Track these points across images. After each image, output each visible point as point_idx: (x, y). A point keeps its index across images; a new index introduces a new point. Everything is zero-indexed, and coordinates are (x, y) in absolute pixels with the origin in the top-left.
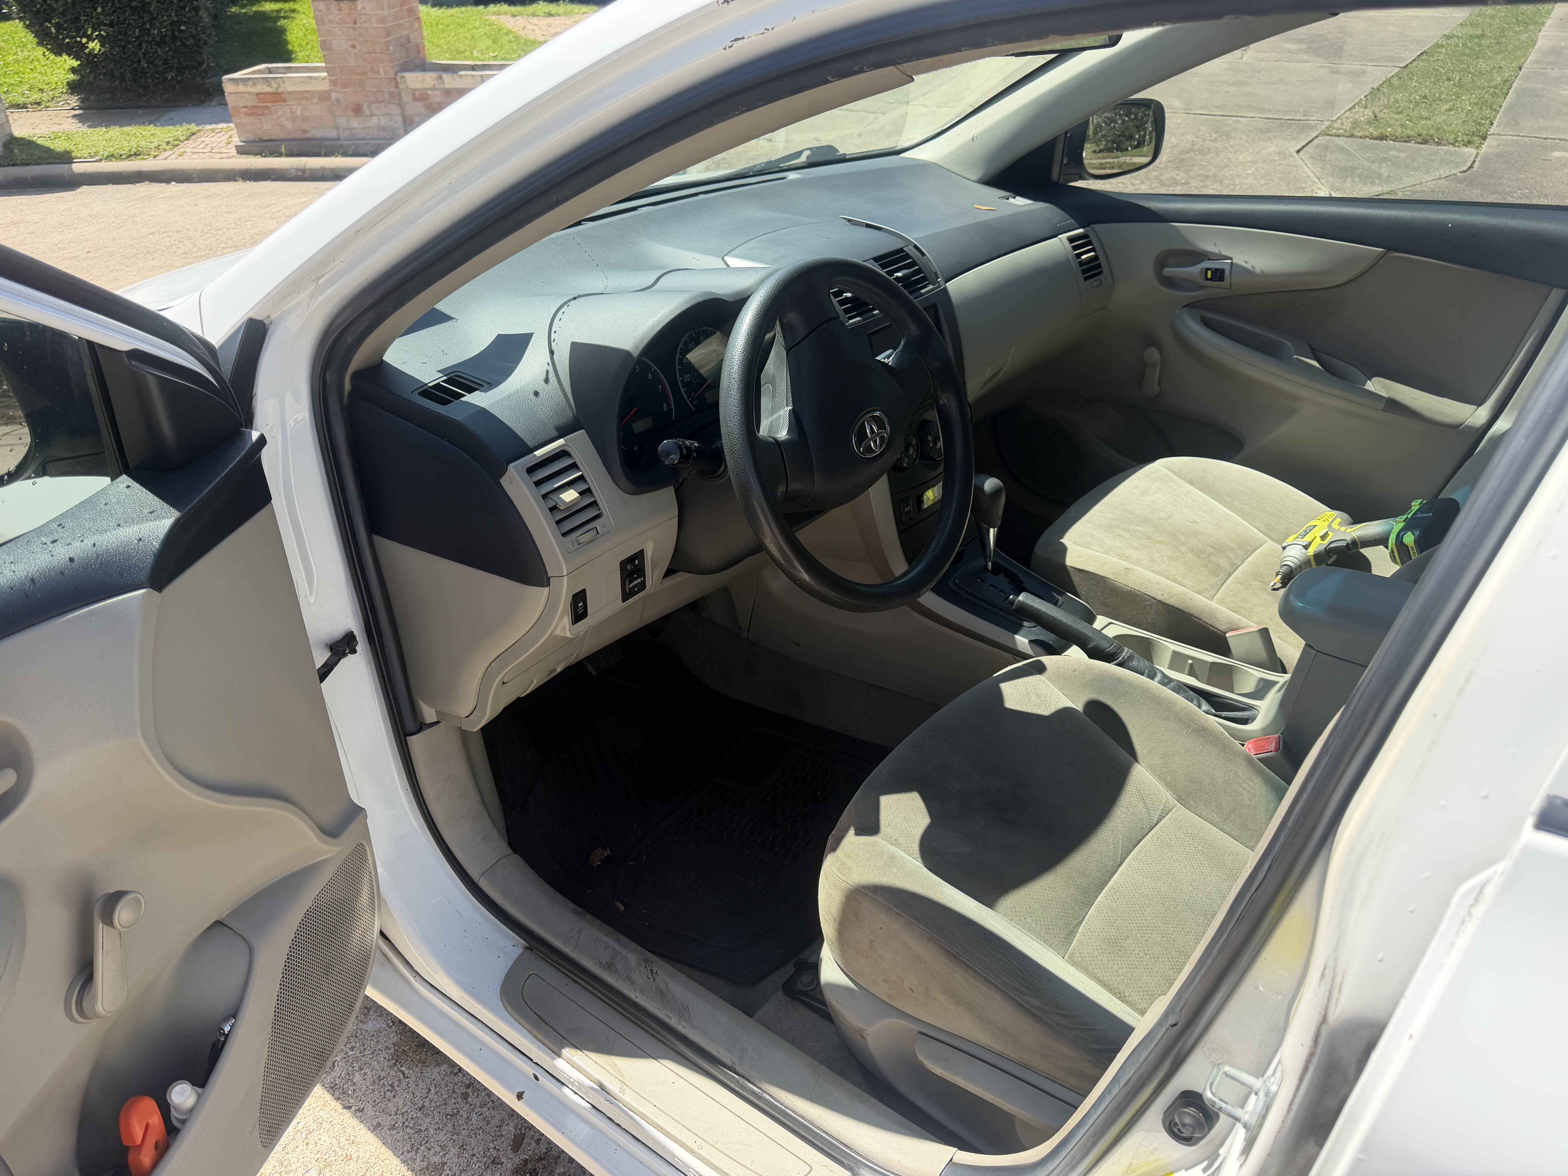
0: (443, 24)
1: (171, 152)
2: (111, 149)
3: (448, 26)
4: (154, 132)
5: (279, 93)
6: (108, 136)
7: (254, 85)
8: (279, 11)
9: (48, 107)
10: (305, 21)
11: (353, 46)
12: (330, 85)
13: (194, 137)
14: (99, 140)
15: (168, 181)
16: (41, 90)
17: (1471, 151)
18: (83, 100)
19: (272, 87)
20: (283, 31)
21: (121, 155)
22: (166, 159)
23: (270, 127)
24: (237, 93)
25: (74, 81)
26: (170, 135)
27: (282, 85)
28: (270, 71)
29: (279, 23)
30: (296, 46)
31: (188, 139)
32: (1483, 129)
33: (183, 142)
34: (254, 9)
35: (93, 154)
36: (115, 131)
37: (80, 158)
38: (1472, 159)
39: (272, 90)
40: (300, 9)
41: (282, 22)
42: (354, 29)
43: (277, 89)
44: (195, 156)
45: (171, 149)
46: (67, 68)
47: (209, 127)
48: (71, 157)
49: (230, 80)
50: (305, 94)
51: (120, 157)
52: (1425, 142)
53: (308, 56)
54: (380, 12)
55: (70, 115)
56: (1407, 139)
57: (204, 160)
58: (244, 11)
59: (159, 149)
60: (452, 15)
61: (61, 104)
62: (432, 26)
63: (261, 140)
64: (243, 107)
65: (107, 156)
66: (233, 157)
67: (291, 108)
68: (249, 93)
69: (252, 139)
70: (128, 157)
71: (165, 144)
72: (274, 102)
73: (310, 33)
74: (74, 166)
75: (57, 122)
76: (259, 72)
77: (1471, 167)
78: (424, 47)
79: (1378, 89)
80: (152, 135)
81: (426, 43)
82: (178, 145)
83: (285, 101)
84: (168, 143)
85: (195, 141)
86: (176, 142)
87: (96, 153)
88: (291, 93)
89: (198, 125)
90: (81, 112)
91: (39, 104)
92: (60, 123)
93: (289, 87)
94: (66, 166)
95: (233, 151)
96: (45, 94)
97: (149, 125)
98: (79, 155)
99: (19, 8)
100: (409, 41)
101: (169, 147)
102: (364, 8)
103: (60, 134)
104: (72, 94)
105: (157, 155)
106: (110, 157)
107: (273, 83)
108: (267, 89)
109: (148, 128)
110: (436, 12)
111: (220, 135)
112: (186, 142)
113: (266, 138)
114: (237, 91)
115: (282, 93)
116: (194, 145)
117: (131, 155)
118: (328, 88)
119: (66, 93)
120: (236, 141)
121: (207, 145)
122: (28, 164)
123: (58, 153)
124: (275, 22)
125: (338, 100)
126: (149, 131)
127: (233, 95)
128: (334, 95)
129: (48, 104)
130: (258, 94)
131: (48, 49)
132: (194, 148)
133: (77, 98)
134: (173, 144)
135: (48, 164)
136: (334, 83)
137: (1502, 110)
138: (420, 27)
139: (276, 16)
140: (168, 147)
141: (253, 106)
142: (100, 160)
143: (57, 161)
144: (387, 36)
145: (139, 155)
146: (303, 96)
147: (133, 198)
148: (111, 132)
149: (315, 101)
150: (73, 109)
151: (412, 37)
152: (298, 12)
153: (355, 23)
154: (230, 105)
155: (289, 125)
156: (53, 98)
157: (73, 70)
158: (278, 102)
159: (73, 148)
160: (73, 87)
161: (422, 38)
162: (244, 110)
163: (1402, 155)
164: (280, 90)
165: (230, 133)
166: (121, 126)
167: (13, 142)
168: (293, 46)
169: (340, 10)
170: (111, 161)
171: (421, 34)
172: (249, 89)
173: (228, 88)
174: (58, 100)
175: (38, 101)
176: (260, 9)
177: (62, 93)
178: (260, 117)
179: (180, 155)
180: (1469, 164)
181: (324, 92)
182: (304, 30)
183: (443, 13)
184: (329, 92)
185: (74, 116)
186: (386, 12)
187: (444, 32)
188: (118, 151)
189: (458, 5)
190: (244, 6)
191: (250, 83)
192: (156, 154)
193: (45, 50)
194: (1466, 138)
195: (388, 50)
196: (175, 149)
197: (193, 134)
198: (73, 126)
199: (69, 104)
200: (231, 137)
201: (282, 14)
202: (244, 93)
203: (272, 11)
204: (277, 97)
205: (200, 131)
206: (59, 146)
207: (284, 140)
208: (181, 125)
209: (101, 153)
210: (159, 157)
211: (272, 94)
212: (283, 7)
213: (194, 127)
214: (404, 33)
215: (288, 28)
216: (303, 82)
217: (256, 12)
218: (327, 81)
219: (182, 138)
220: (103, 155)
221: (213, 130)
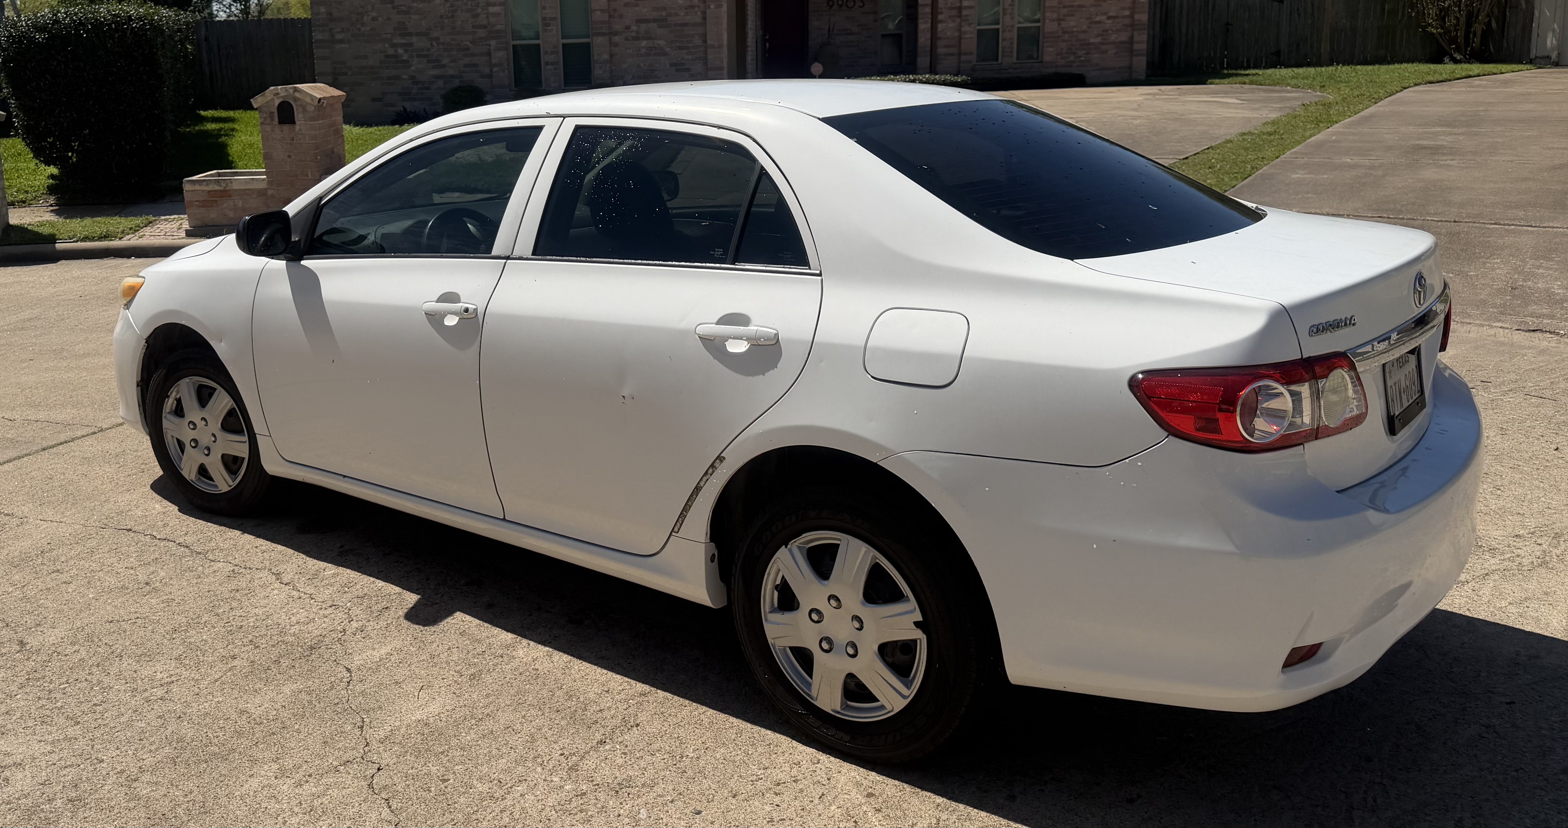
0: (362, 139)
1: (133, 235)
2: (87, 233)
3: (366, 141)
4: (119, 221)
5: (226, 191)
6: (83, 224)
7: (207, 185)
8: (220, 130)
9: (31, 204)
10: (243, 138)
11: (289, 157)
12: (267, 185)
13: (151, 225)
14: (76, 227)
15: (129, 257)
16: (27, 192)
18: (58, 199)
19: (221, 186)
20: (224, 146)
21: (94, 238)
22: (129, 240)
23: (215, 216)
24: (192, 191)
25: (52, 185)
26: (132, 223)
27: (230, 184)
28: (219, 175)
29: (220, 140)
30: (236, 158)
31: (146, 226)
33: (142, 228)
34: (197, 128)
35: (71, 237)
36: (88, 221)
37: (61, 240)
39: (222, 188)
40: (238, 128)
41: (223, 139)
42: (291, 144)
43: (225, 188)
44: (152, 238)
45: (133, 233)
46: (47, 175)
47: (163, 218)
48: (55, 238)
49: (189, 181)
50: (247, 192)
51: (93, 239)
53: (246, 164)
54: (313, 132)
55: (49, 210)
57: (160, 241)
58: (188, 130)
59: (123, 233)
60: (371, 133)
61: (41, 202)
62: (353, 142)
63: (207, 226)
64: (196, 201)
65: (83, 238)
66: (183, 238)
67: (234, 202)
68: (203, 191)
69: (200, 225)
70: (98, 239)
71: (128, 229)
72: (221, 197)
73: (247, 148)
74: (57, 245)
75: (38, 215)
76: (211, 175)
78: (345, 157)
80: (118, 223)
81: (347, 155)
82: (138, 230)
83: (231, 196)
84: (131, 229)
85: (152, 227)
86: (137, 228)
87: (74, 237)
88: (236, 190)
89: (154, 216)
90: (57, 208)
91: (24, 202)
92: (42, 215)
93: (235, 186)
94: (51, 245)
95: (183, 234)
96: (29, 195)
97: (115, 216)
98: (61, 237)
99: (24, 131)
100: (333, 152)
101: (132, 231)
102: (301, 130)
103: (45, 223)
104: (50, 194)
105: (122, 238)
106: (85, 239)
107: (222, 184)
108: (217, 188)
109: (114, 218)
110: (357, 130)
111: (173, 223)
112: (144, 228)
113: (210, 224)
114: (193, 189)
115: (229, 190)
116: (151, 230)
117: (102, 237)
118: (266, 187)
119: (46, 193)
120: (186, 226)
121: (162, 230)
122: (20, 244)
123: (45, 236)
124: (217, 139)
125: (272, 196)
126: (116, 220)
127: (189, 193)
128: (270, 192)
129: (31, 202)
130: (209, 192)
131: (40, 161)
132: (151, 232)
133: (54, 197)
134: (135, 230)
135: (35, 244)
136: (270, 183)
138: (343, 141)
139: (218, 134)
140: (130, 232)
141: (203, 201)
142: (77, 241)
143: (43, 242)
144: (316, 150)
145: (108, 237)
146: (245, 193)
147: (103, 267)
148: (85, 221)
149: (255, 196)
150: (51, 206)
151: (335, 150)
152: (237, 130)
153: (293, 140)
154: (186, 199)
155: (231, 214)
156: (35, 198)
157: (52, 176)
158: (224, 197)
159: (57, 233)
160: (51, 190)
161: (344, 151)
162: (197, 203)
164: (227, 188)
165: (180, 222)
166: (93, 217)
167: (9, 227)
168: (233, 158)
169: (282, 131)
170: (86, 241)
171: (344, 147)
172: (204, 188)
173: (187, 187)
174: (39, 199)
175: (24, 199)
176: (202, 128)
177: (43, 194)
178: (209, 209)
179: (140, 238)
181: (262, 189)
182: (242, 145)
183: (363, 131)
184: (266, 189)
185: (52, 211)
186: (317, 132)
187: (362, 146)
188: (91, 234)
189: (377, 125)
190: (189, 126)
191: (205, 183)
192: (121, 236)
193: (38, 162)
195: (317, 159)
196: (137, 233)
197: (150, 222)
198: (53, 218)
199: (48, 202)
200: (181, 224)
201: (222, 133)
202: (199, 190)
203: (214, 130)
204: (225, 194)
205: (156, 220)
206: (46, 230)
207: (225, 226)
208: (141, 216)
209: (79, 235)
210: (125, 238)
211: (221, 191)
212: (223, 127)
213: (152, 218)
214: (330, 147)
215: (228, 143)
216: (246, 182)
217: (200, 131)
218: (265, 181)
219: (141, 225)
220: (80, 237)
221: (166, 220)
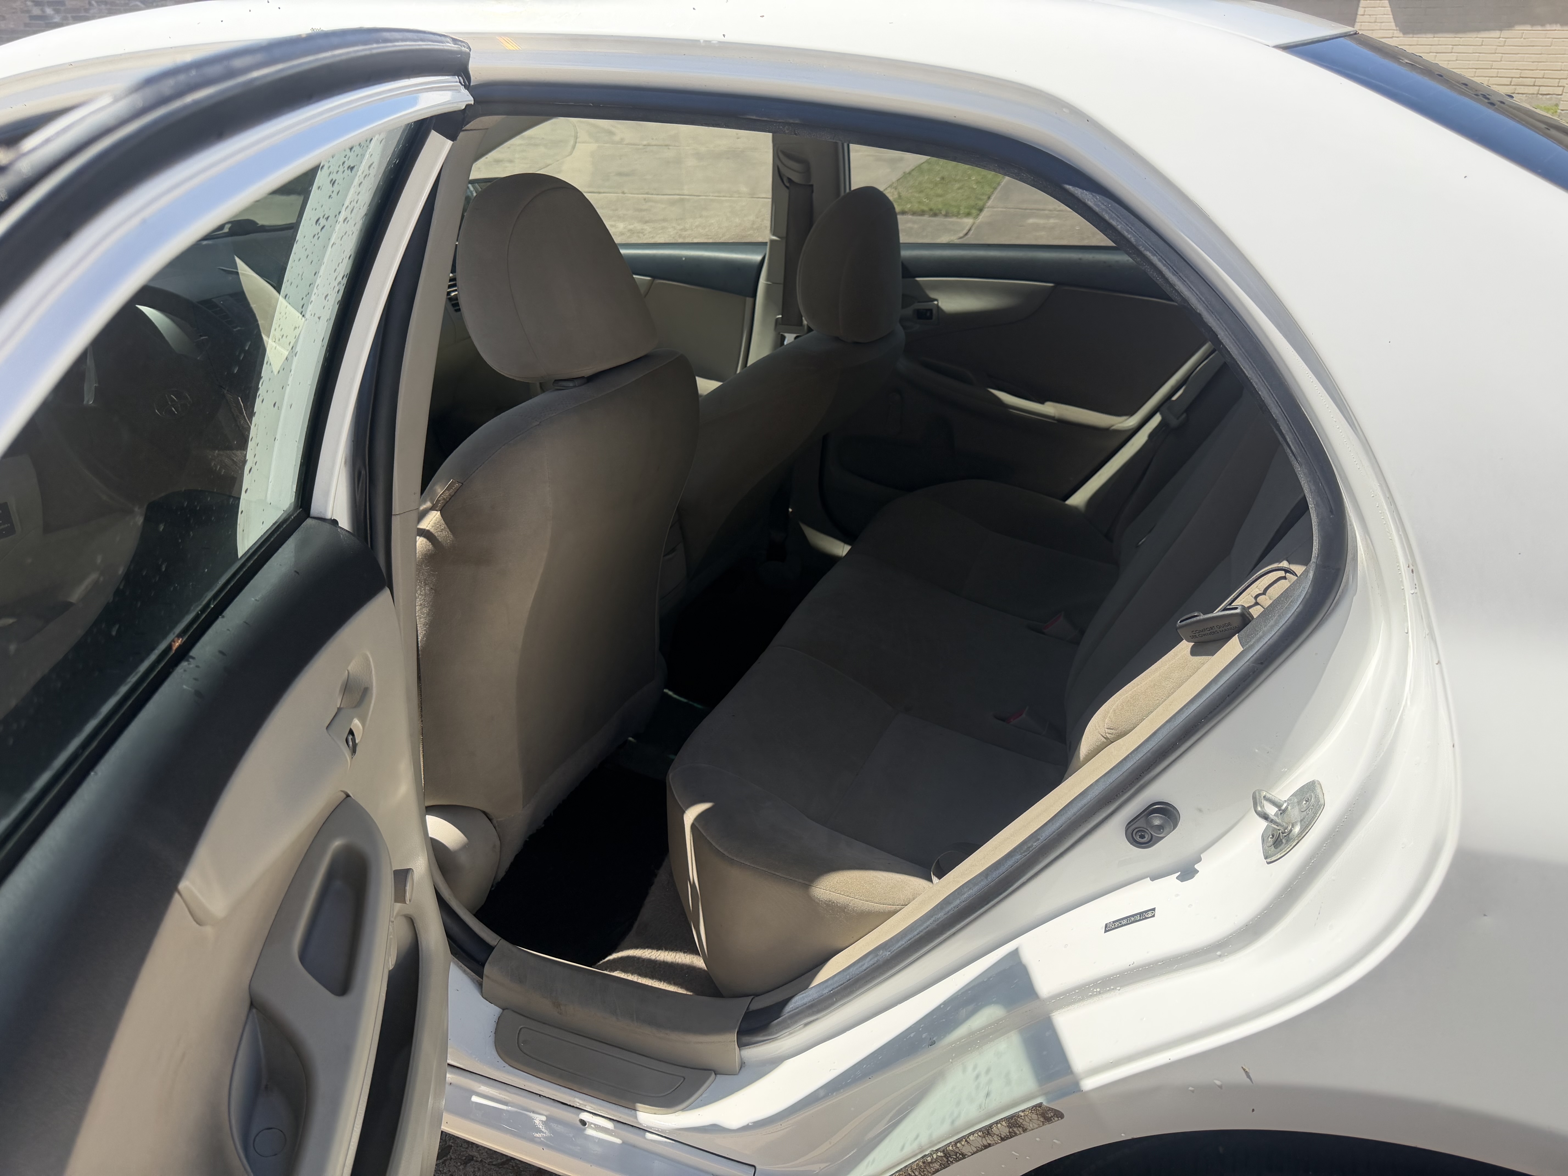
17: (969, 221)
32: (980, 203)
38: (967, 228)
52: (935, 215)
56: (922, 213)
77: (966, 234)
79: (910, 173)
137: (999, 188)
163: (916, 226)
180: (965, 231)
194: (967, 210)
